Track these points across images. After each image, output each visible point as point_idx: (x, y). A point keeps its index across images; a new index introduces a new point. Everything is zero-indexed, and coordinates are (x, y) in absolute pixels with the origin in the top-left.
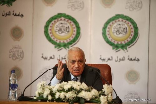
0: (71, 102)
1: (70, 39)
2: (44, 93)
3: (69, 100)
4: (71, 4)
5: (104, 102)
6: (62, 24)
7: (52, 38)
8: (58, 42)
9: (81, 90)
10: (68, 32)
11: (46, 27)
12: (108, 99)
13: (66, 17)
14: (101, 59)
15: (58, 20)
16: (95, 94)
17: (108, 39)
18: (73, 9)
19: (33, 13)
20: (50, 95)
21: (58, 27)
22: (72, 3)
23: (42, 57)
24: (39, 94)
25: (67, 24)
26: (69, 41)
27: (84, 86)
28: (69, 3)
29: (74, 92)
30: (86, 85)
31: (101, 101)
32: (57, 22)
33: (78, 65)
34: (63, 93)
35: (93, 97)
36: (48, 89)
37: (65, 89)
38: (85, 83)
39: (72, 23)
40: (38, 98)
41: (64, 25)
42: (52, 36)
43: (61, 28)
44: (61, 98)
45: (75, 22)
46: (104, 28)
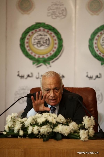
0: (46, 138)
1: (50, 54)
2: (15, 128)
3: (44, 136)
4: (51, 11)
5: (84, 138)
6: (41, 35)
7: (30, 52)
8: (37, 57)
9: (57, 124)
10: (49, 44)
11: (22, 39)
12: (89, 134)
13: (45, 26)
14: (87, 76)
15: (36, 31)
16: (74, 128)
17: (95, 53)
18: (54, 17)
19: (6, 23)
20: (21, 130)
21: (36, 39)
22: (53, 11)
23: (18, 75)
24: (9, 128)
25: (46, 35)
26: (49, 55)
27: (61, 118)
28: (49, 10)
29: (50, 126)
30: (64, 118)
31: (81, 136)
32: (35, 33)
33: (54, 94)
34: (36, 128)
35: (72, 131)
36: (20, 123)
37: (38, 123)
38: (62, 115)
39: (53, 34)
40: (8, 132)
41: (43, 37)
42: (29, 50)
43: (40, 40)
44: (34, 133)
45: (57, 33)
46: (91, 40)
